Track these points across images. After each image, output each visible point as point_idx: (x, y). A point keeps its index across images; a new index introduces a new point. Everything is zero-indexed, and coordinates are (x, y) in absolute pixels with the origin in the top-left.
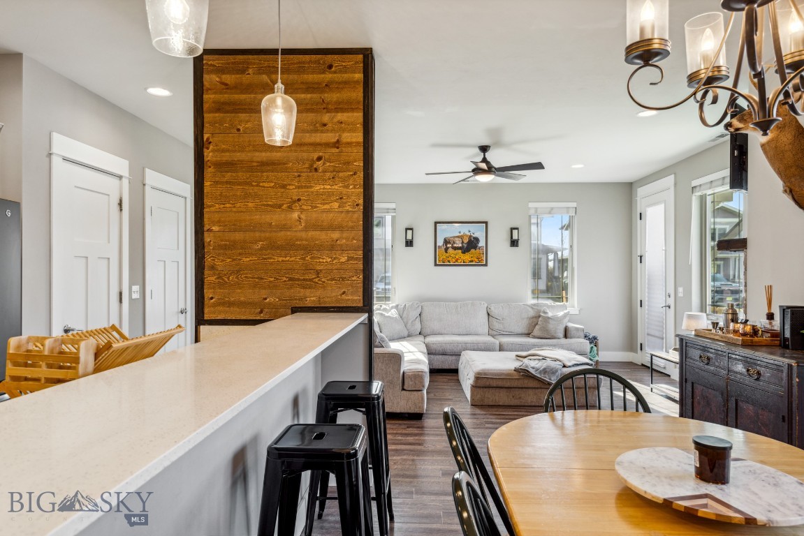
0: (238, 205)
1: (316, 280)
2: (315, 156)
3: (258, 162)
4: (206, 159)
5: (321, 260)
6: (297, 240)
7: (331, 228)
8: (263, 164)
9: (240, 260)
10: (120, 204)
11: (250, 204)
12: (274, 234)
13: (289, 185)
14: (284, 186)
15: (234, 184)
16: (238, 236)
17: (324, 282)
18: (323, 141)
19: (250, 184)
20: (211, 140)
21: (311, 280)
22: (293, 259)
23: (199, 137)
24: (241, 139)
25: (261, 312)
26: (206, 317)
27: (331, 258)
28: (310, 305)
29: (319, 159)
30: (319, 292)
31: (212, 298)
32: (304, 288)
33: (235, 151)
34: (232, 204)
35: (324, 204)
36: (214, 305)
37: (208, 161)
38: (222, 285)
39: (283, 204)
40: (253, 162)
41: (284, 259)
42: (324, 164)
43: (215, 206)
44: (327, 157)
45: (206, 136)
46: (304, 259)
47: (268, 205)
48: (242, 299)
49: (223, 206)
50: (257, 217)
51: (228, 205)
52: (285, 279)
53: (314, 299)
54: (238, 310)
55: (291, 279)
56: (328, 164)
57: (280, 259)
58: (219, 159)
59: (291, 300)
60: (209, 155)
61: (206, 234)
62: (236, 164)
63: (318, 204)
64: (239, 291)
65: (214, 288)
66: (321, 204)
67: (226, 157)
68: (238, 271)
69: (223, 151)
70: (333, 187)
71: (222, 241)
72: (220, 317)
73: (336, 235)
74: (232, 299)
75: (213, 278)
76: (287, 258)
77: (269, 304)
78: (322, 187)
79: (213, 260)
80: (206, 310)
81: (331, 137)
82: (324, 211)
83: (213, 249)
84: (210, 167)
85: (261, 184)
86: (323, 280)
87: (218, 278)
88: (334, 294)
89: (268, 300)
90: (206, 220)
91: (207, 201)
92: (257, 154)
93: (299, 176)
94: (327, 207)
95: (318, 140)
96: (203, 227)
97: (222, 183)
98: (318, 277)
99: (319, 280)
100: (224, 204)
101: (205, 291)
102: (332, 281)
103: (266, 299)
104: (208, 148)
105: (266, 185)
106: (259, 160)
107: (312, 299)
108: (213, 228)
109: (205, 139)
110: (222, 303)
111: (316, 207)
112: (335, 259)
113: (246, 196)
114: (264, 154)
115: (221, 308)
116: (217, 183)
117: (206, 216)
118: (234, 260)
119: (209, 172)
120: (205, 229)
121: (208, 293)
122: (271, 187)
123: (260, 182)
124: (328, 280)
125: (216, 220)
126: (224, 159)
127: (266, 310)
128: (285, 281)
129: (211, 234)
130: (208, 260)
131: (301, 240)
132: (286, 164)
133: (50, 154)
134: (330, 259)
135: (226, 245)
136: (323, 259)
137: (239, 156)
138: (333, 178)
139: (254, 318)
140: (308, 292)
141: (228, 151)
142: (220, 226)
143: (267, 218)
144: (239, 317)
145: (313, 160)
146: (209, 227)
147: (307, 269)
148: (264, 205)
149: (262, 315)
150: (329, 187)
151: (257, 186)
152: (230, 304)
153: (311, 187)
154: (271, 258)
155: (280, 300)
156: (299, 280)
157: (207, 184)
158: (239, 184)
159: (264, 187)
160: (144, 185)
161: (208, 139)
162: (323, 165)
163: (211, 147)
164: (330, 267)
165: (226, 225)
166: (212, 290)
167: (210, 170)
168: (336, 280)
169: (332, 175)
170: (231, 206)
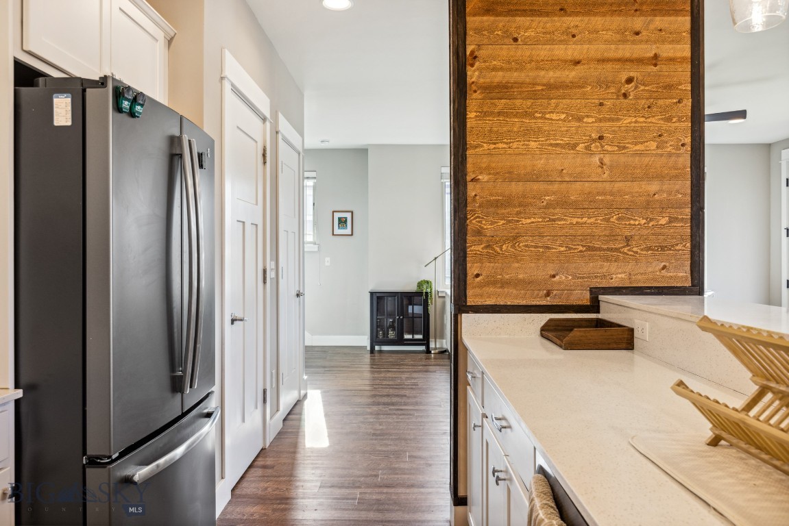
0: (515, 145)
1: (625, 250)
2: (624, 77)
3: (544, 85)
4: (469, 80)
5: (632, 222)
6: (598, 194)
7: (648, 177)
8: (550, 86)
9: (518, 221)
11: (532, 144)
12: (564, 186)
13: (588, 116)
14: (580, 119)
15: (507, 115)
16: (516, 188)
17: (636, 252)
18: (635, 56)
19: (530, 115)
20: (476, 53)
21: (617, 250)
22: (592, 220)
23: (461, 50)
24: (519, 53)
25: (548, 294)
26: (471, 301)
27: (646, 219)
28: (616, 285)
29: (629, 81)
30: (629, 267)
31: (477, 276)
32: (607, 259)
33: (510, 70)
34: (506, 143)
35: (636, 144)
36: (481, 286)
37: (473, 83)
38: (492, 257)
39: (578, 144)
40: (538, 85)
41: (579, 220)
42: (636, 87)
43: (482, 146)
44: (640, 78)
45: (469, 49)
46: (608, 220)
47: (557, 145)
48: (521, 276)
49: (494, 146)
50: (540, 163)
51: (501, 145)
52: (581, 248)
53: (623, 276)
54: (515, 292)
55: (590, 249)
56: (642, 88)
57: (574, 221)
58: (488, 80)
59: (589, 277)
60: (473, 75)
61: (470, 186)
62: (512, 87)
63: (628, 143)
64: (517, 265)
65: (481, 261)
66: (632, 143)
67: (498, 77)
68: (515, 238)
69: (494, 69)
70: (649, 120)
71: (491, 195)
72: (489, 302)
73: (654, 187)
74: (507, 277)
75: (480, 248)
76: (585, 219)
77: (560, 283)
78: (634, 120)
79: (479, 222)
80: (470, 292)
81: (648, 51)
82: (636, 154)
83: (479, 207)
84: (475, 91)
85: (547, 116)
86: (635, 249)
87: (487, 247)
88: (650, 269)
89: (557, 277)
90: (469, 166)
91: (471, 140)
92: (542, 73)
93: (601, 104)
94: (639, 147)
95: (628, 55)
96: (466, 175)
97: (492, 113)
98: (628, 245)
99: (629, 250)
100: (495, 144)
101: (469, 265)
102: (647, 251)
103: (554, 276)
104: (472, 65)
105: (554, 116)
106: (545, 81)
107: (620, 276)
108: (480, 177)
109: (468, 53)
110: (491, 282)
111: (624, 148)
112: (651, 220)
113: (527, 133)
114: (551, 74)
115: (491, 289)
116: (486, 114)
117: (470, 160)
118: (509, 221)
119: (474, 101)
120: (469, 178)
121: (472, 269)
122: (561, 120)
123: (544, 113)
124: (642, 250)
125: (484, 166)
126: (496, 80)
127: (555, 292)
128: (581, 251)
129: (478, 186)
130: (472, 223)
131: (603, 194)
132: (583, 87)
134: (644, 221)
135: (497, 201)
136: (636, 220)
137: (514, 76)
138: (649, 107)
139: (538, 303)
140: (613, 267)
141: (501, 69)
142: (490, 174)
143: (557, 163)
144: (516, 302)
145: (620, 82)
146: (473, 176)
147: (612, 237)
148: (551, 145)
149: (548, 298)
150: (642, 120)
151: (541, 118)
152: (504, 284)
153: (618, 120)
154: (562, 219)
155: (574, 277)
156: (600, 249)
157: (471, 115)
158: (516, 116)
159: (551, 119)
161: (472, 52)
162: (635, 89)
163: (477, 64)
164: (645, 232)
165: (498, 173)
166: (478, 264)
167: (475, 96)
168: (652, 250)
169: (648, 103)
170: (505, 146)
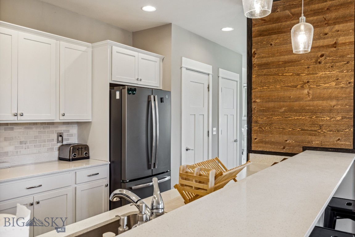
0: (271, 87)
1: (319, 131)
2: (320, 54)
3: (283, 62)
4: (253, 63)
5: (323, 119)
6: (307, 106)
7: (330, 98)
8: (285, 62)
9: (272, 118)
10: (208, 88)
11: (278, 86)
12: (292, 103)
13: (302, 73)
14: (298, 75)
15: (268, 75)
16: (271, 105)
17: (325, 132)
18: (325, 44)
19: (278, 75)
20: (256, 52)
21: (315, 131)
22: (304, 118)
23: (250, 51)
24: (273, 50)
25: (284, 148)
26: (253, 149)
27: (330, 117)
28: (315, 146)
29: (322, 56)
30: (322, 138)
31: (256, 139)
32: (311, 135)
33: (269, 57)
34: (267, 87)
35: (325, 84)
36: (257, 143)
37: (254, 64)
38: (262, 132)
39: (298, 85)
40: (280, 62)
41: (298, 118)
42: (325, 58)
43: (258, 88)
44: (327, 53)
45: (253, 51)
46: (311, 118)
47: (288, 86)
48: (273, 140)
49: (262, 88)
50: (282, 94)
51: (265, 88)
52: (299, 129)
53: (318, 142)
54: (270, 146)
55: (302, 130)
56: (328, 58)
57: (296, 118)
58: (260, 62)
59: (302, 142)
60: (255, 61)
61: (253, 104)
62: (269, 64)
63: (321, 84)
64: (271, 135)
65: (257, 133)
66: (323, 83)
67: (264, 60)
68: (271, 124)
69: (263, 57)
70: (332, 73)
71: (261, 107)
72: (260, 149)
73: (334, 103)
74: (267, 140)
75: (257, 128)
76: (300, 117)
77: (289, 144)
78: (324, 73)
79: (256, 118)
80: (253, 145)
81: (330, 41)
82: (325, 88)
83: (257, 112)
84: (255, 67)
85: (284, 74)
86: (324, 131)
87: (259, 128)
88: (331, 140)
89: (288, 141)
90: (253, 96)
91: (253, 86)
92: (282, 57)
93: (308, 68)
94: (327, 85)
95: (321, 44)
96: (251, 100)
97: (262, 75)
98: (321, 129)
99: (321, 131)
100: (263, 87)
101: (252, 134)
102: (330, 131)
103: (287, 141)
104: (254, 57)
105: (287, 74)
106: (283, 60)
107: (317, 142)
108: (257, 100)
109: (253, 52)
110: (261, 142)
111: (319, 86)
112: (332, 118)
113: (276, 82)
114: (286, 57)
115: (261, 145)
116: (259, 75)
117: (253, 94)
118: (268, 118)
119: (255, 70)
120: (253, 101)
121: (254, 136)
122: (290, 76)
123: (283, 73)
124: (327, 131)
125: (258, 96)
126: (263, 62)
127: (287, 147)
128: (299, 131)
129: (256, 104)
130: (254, 118)
131: (309, 106)
132: (300, 61)
133: (181, 67)
134: (329, 118)
135: (264, 110)
136: (324, 118)
137: (271, 59)
138: (332, 67)
139: (280, 151)
140: (313, 138)
141: (265, 57)
142: (261, 99)
143: (287, 94)
144: (271, 150)
145: (318, 57)
146: (254, 100)
147: (313, 124)
148: (286, 86)
149: (284, 150)
150: (328, 73)
151: (282, 75)
152: (266, 143)
153: (316, 74)
154: (290, 117)
155: (295, 142)
156: (307, 130)
157: (254, 76)
158: (271, 75)
159: (286, 76)
160: (219, 77)
161: (254, 52)
162: (325, 59)
163: (256, 56)
164: (329, 123)
165: (264, 99)
166: (256, 134)
167: (255, 69)
168: (333, 131)
169: (331, 65)
170: (266, 88)
